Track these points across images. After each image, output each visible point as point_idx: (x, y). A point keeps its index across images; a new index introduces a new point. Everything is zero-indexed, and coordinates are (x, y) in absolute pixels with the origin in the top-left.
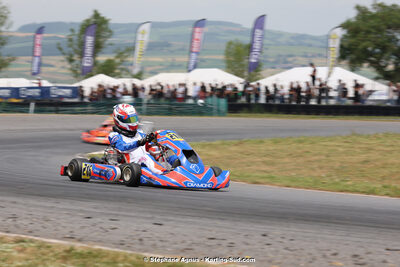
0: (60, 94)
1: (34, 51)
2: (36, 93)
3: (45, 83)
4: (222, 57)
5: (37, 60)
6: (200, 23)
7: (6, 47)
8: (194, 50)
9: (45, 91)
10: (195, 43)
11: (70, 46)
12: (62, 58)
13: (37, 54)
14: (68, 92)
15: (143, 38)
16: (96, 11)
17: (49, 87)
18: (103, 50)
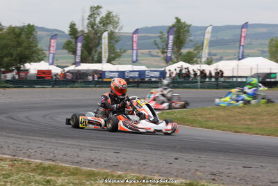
0: (152, 75)
1: (133, 46)
2: (136, 74)
3: (143, 68)
4: (267, 49)
5: (135, 51)
6: (246, 25)
7: (119, 43)
8: (242, 44)
9: (142, 73)
10: (243, 40)
11: (163, 42)
12: (158, 50)
13: (135, 48)
14: (157, 74)
15: (208, 36)
16: (177, 18)
17: (145, 71)
18: (185, 45)
